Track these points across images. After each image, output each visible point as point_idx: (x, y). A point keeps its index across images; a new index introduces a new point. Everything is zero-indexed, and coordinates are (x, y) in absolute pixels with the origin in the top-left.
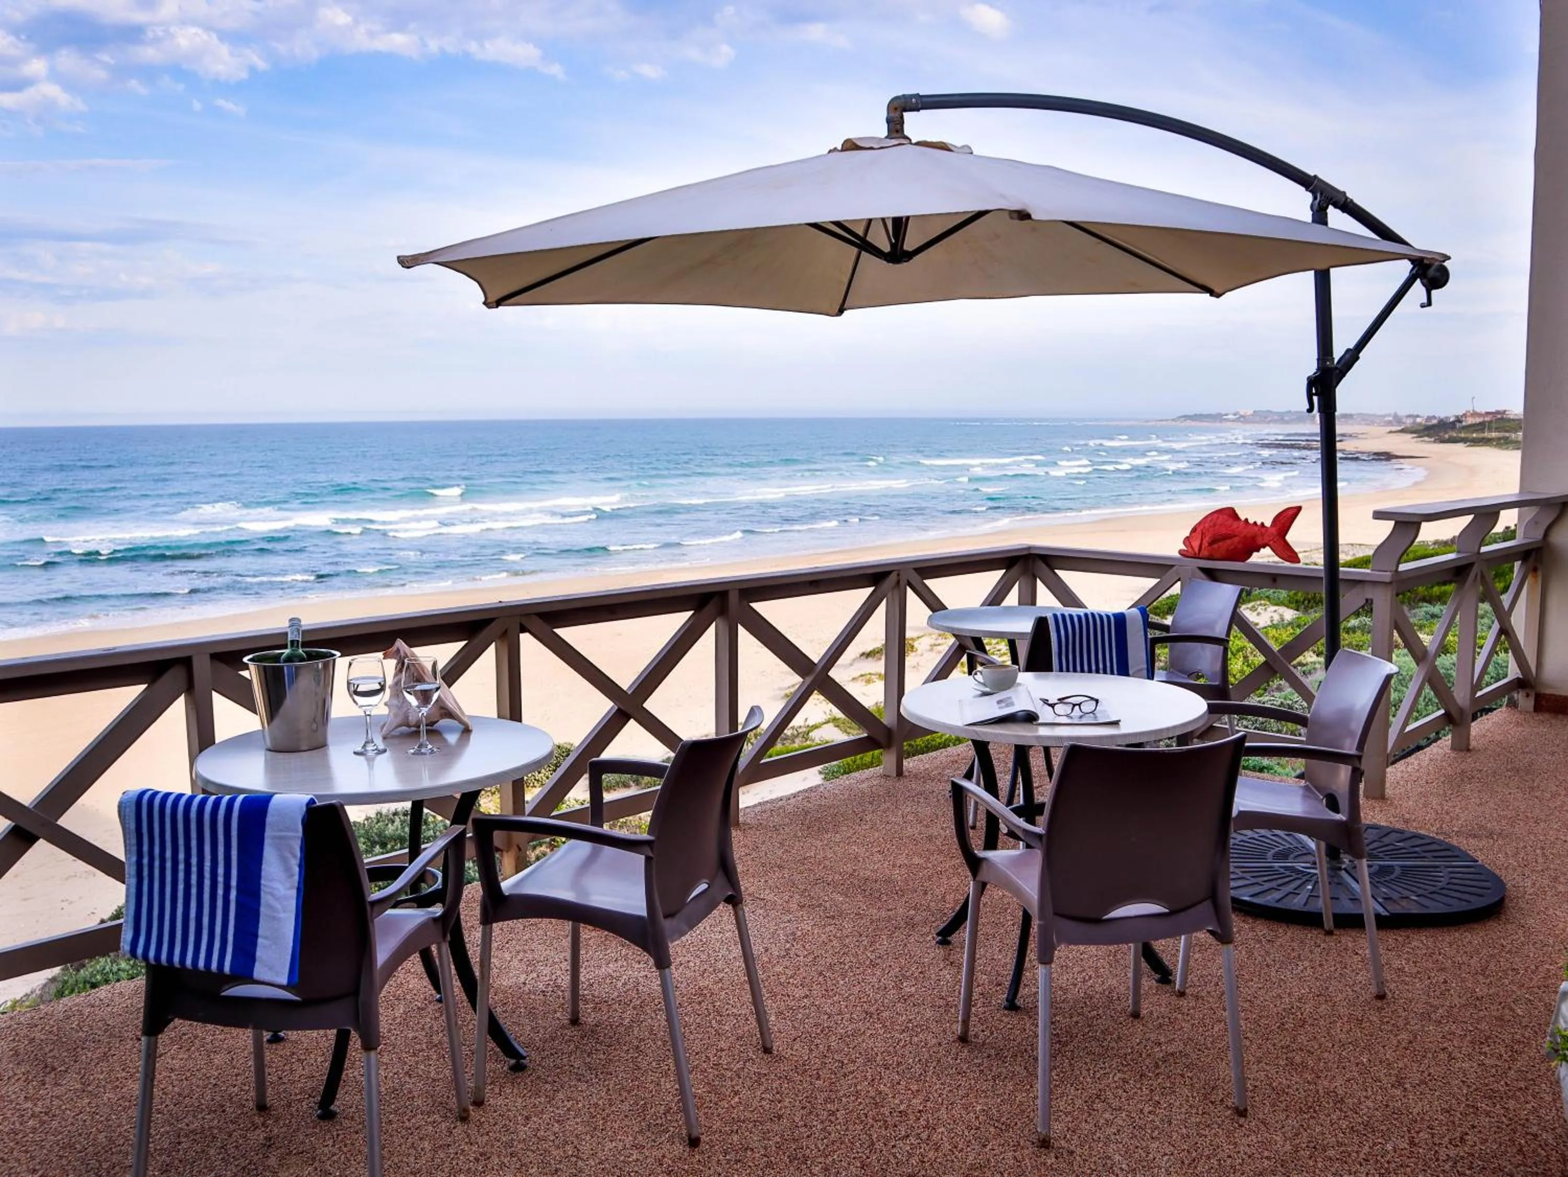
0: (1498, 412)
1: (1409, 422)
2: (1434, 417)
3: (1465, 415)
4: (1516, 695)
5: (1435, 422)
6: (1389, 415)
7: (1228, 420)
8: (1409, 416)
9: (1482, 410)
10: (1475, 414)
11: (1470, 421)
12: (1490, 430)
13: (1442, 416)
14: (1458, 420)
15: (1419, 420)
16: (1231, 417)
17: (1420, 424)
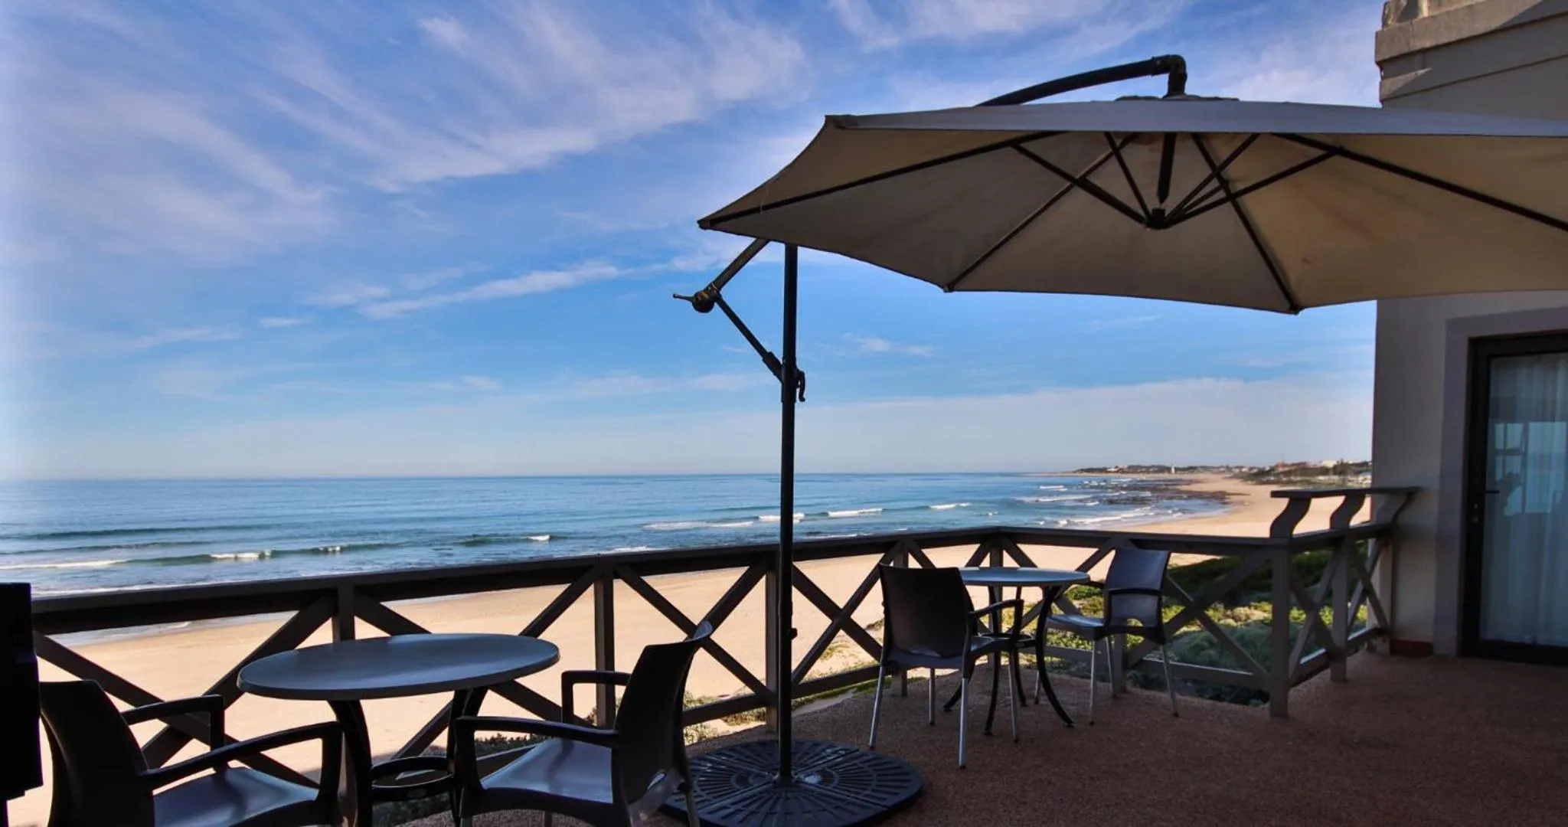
0: (1299, 464)
1: (1237, 471)
2: (1255, 468)
3: (1277, 466)
4: (1374, 642)
5: (1255, 471)
6: (1222, 467)
7: (1110, 472)
8: (1237, 467)
9: (1289, 461)
10: (1284, 465)
11: (1281, 470)
12: (1296, 475)
13: (1261, 466)
14: (1272, 469)
15: (1244, 470)
16: (1113, 470)
17: (1245, 473)
